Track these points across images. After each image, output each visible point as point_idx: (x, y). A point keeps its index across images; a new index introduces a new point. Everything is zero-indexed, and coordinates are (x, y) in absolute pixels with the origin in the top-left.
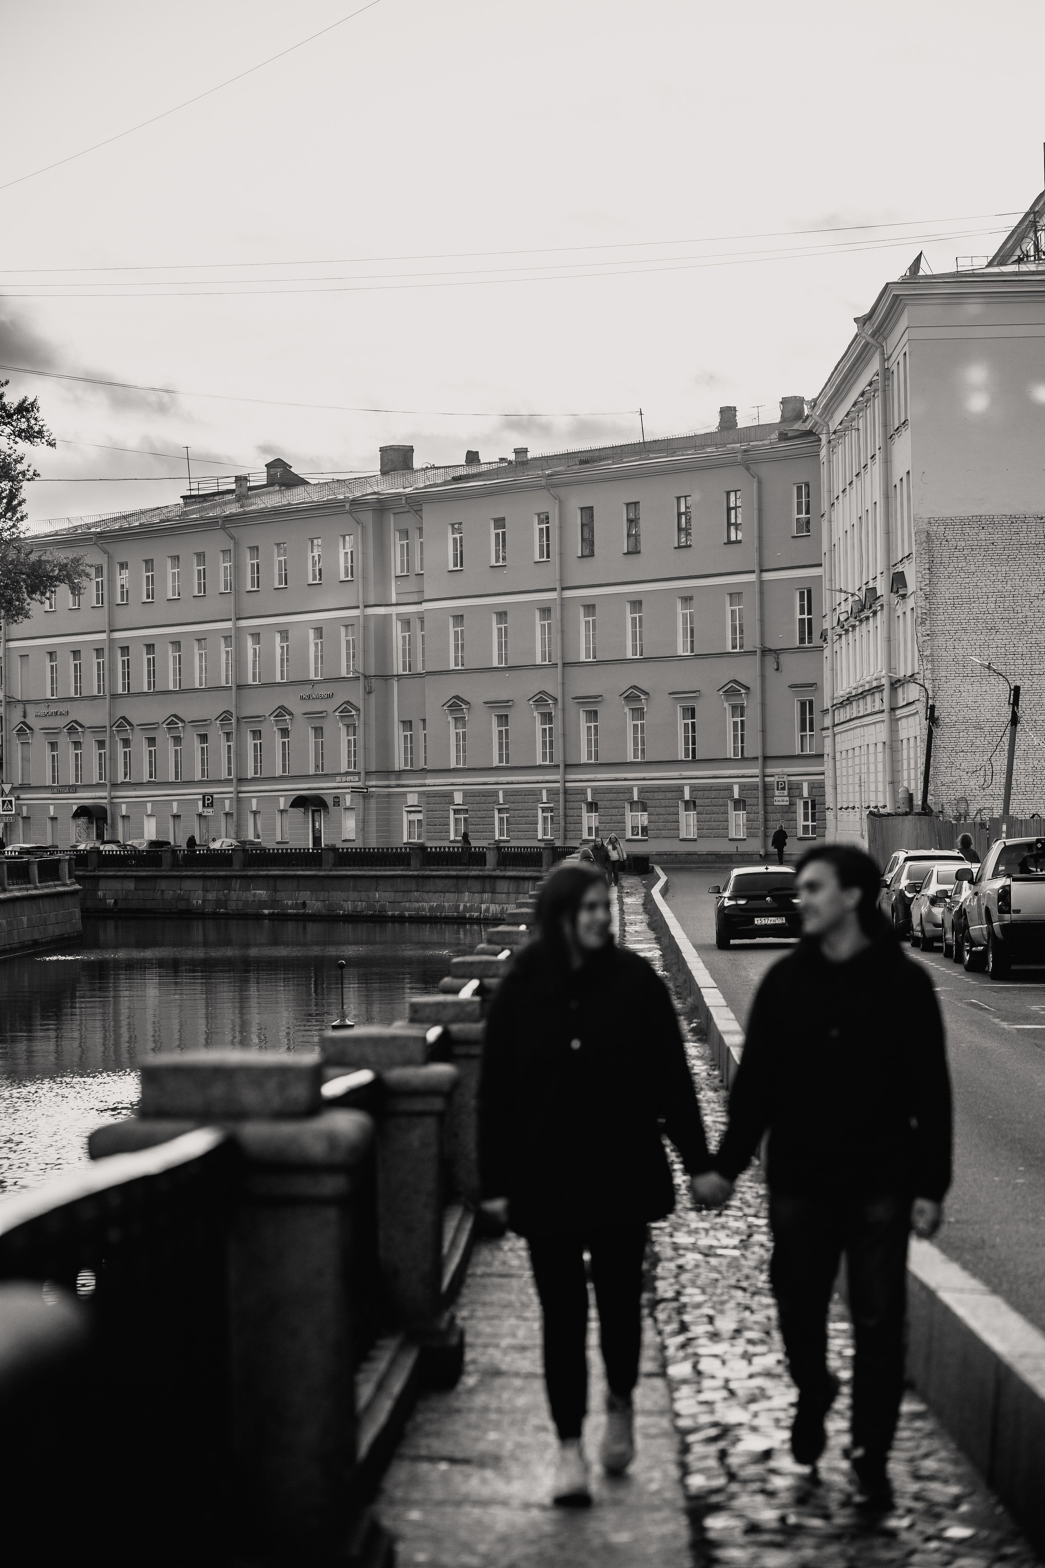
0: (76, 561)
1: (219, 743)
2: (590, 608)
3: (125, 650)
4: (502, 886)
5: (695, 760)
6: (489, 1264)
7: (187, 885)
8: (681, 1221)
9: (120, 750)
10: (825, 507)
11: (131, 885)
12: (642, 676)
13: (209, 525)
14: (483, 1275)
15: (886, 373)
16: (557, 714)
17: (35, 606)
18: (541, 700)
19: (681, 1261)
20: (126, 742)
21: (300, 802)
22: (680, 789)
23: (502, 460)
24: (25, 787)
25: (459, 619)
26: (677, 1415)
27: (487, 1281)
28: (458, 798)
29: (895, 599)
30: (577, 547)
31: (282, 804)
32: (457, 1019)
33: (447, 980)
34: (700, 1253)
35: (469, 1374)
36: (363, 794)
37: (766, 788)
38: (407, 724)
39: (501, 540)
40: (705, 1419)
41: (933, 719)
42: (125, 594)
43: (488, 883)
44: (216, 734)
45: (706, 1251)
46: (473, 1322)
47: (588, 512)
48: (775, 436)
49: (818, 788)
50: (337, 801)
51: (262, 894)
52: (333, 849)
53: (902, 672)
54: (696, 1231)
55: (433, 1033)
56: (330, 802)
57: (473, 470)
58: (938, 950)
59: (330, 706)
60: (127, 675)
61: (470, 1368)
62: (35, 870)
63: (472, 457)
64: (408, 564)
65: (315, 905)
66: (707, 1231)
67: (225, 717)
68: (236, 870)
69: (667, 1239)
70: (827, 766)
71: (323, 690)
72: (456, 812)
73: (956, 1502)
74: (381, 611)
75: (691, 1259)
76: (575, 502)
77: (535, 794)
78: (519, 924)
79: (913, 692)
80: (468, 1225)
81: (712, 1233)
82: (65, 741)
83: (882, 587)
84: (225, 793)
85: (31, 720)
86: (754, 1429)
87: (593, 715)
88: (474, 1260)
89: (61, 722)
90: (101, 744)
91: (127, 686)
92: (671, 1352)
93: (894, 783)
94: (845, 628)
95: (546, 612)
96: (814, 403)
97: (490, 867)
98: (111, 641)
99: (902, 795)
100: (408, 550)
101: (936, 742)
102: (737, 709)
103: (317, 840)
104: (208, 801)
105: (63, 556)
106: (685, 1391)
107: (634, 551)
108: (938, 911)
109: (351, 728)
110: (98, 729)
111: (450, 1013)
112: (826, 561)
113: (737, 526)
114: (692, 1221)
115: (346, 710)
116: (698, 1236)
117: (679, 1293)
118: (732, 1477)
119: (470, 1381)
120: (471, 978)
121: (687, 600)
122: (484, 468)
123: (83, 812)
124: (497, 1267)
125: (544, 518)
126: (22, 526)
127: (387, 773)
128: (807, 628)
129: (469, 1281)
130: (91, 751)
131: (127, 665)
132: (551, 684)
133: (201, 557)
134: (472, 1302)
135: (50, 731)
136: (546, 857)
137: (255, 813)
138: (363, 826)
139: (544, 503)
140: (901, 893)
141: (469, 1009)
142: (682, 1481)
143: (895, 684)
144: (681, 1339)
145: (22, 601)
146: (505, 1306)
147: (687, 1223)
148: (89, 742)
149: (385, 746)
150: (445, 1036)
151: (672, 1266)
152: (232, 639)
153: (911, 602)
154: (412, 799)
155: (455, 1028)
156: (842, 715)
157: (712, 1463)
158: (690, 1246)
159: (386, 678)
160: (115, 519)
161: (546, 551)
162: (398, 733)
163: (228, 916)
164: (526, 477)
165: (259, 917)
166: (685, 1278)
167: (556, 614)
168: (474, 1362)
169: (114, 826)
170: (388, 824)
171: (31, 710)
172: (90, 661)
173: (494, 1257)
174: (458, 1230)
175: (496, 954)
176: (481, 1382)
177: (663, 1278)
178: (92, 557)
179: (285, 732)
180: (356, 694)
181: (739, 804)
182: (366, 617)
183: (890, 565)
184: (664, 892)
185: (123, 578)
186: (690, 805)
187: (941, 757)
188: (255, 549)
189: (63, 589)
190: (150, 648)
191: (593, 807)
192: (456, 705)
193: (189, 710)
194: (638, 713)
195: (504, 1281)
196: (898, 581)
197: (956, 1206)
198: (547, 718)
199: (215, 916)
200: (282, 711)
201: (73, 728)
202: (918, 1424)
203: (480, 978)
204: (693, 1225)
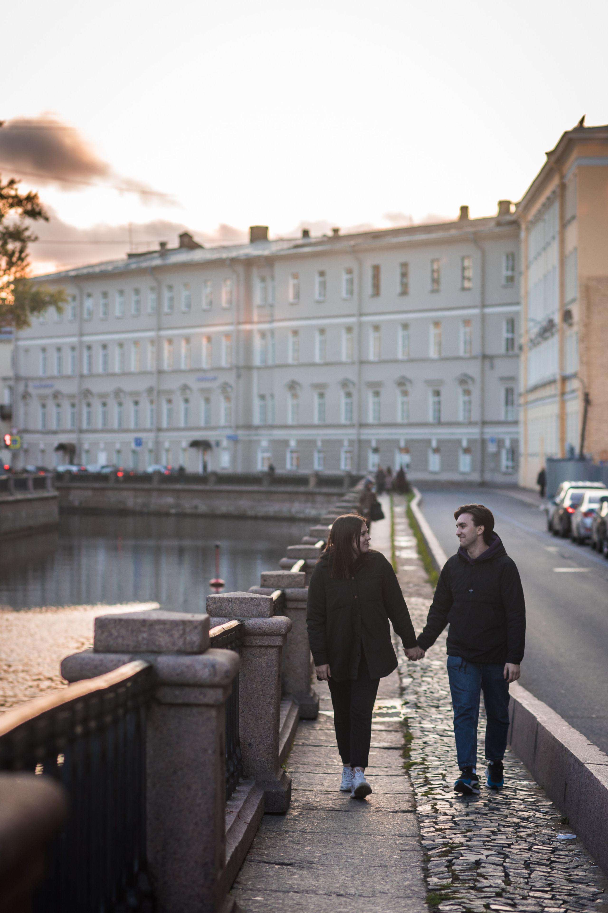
0: (60, 293)
1: (146, 406)
2: (377, 328)
3: (89, 348)
4: (319, 498)
5: (439, 423)
6: (307, 739)
7: (125, 494)
8: (426, 714)
9: (85, 409)
10: (523, 267)
11: (89, 493)
12: (409, 372)
13: (142, 272)
14: (303, 745)
15: (563, 187)
16: (354, 392)
17: (34, 319)
18: (345, 384)
19: (426, 739)
20: (89, 405)
21: (195, 444)
22: (429, 441)
23: (325, 236)
24: (26, 431)
25: (295, 333)
26: (423, 838)
27: (305, 749)
28: (293, 443)
29: (565, 326)
30: (368, 289)
31: (184, 444)
32: (290, 586)
33: (284, 560)
34: (438, 734)
35: (294, 809)
36: (234, 439)
37: (483, 442)
38: (262, 397)
39: (323, 285)
40: (439, 841)
41: (587, 401)
42: (90, 313)
43: (310, 496)
44: (144, 401)
45: (442, 733)
46: (297, 775)
47: (376, 269)
48: (492, 224)
49: (515, 442)
50: (218, 444)
51: (170, 500)
52: (215, 474)
53: (570, 370)
54: (435, 720)
55: (276, 595)
56: (213, 444)
57: (306, 241)
58: (587, 545)
59: (214, 385)
60: (90, 363)
61: (295, 804)
62: (30, 483)
63: (306, 233)
64: (265, 298)
65: (203, 507)
66: (442, 720)
67: (150, 390)
68: (155, 484)
69: (418, 725)
70: (521, 428)
71: (210, 375)
72: (292, 452)
73: (594, 897)
74: (248, 327)
75: (431, 737)
76: (369, 262)
77: (340, 442)
78: (328, 525)
79: (574, 384)
80: (295, 714)
81: (445, 721)
82: (51, 403)
83: (557, 318)
84: (149, 438)
85: (31, 390)
86: (470, 848)
87: (377, 394)
88: (298, 735)
89: (48, 392)
90: (73, 405)
91: (90, 370)
92: (419, 797)
93: (562, 439)
94: (534, 343)
95: (349, 329)
96: (517, 205)
97: (312, 486)
98: (81, 343)
99: (567, 448)
100: (265, 290)
101: (590, 415)
102: (467, 392)
103: (205, 467)
104: (139, 442)
105: (52, 289)
106: (427, 822)
107: (404, 293)
108: (589, 521)
109: (228, 399)
110: (71, 396)
111: (286, 582)
112: (523, 301)
113: (469, 279)
114: (433, 713)
115: (225, 387)
116: (436, 723)
117: (424, 759)
118: (455, 878)
119: (295, 813)
120: (299, 558)
121: (437, 324)
122: (313, 240)
123: (62, 447)
124: (312, 740)
125: (350, 271)
126: (27, 270)
127: (249, 427)
128: (510, 343)
129: (294, 748)
130: (67, 410)
131: (90, 357)
132: (351, 374)
133: (137, 291)
134: (296, 762)
135: (42, 397)
136: (347, 481)
137: (168, 450)
138: (234, 460)
139: (349, 262)
140: (566, 510)
141: (298, 579)
142: (425, 880)
143: (565, 379)
144: (425, 789)
145: (26, 316)
146: (317, 766)
147: (430, 715)
148: (66, 404)
149: (248, 410)
150: (283, 597)
151: (420, 742)
152: (156, 342)
153: (575, 328)
154: (264, 443)
155: (288, 591)
156: (531, 397)
157: (443, 869)
158: (432, 730)
159: (249, 368)
160: (85, 268)
161: (351, 292)
162: (257, 403)
163: (149, 514)
164: (339, 246)
165: (167, 515)
166: (428, 750)
167: (356, 331)
168: (297, 801)
169: (80, 457)
170: (249, 458)
171: (31, 384)
172: (68, 354)
173: (310, 734)
174: (288, 716)
175: (314, 544)
176: (301, 813)
177: (415, 750)
178: (70, 290)
179: (187, 401)
180: (231, 378)
181: (467, 451)
182: (238, 331)
183: (563, 304)
184: (419, 504)
185: (88, 303)
186: (436, 451)
187: (592, 425)
188: (170, 288)
189: (51, 311)
190: (105, 347)
191: (376, 450)
192: (293, 386)
193: (128, 385)
194: (405, 393)
195: (316, 749)
196: (567, 315)
197: (597, 708)
198: (349, 395)
199: (141, 514)
200: (185, 388)
201: (56, 395)
202: (571, 847)
203: (305, 559)
204: (434, 716)
